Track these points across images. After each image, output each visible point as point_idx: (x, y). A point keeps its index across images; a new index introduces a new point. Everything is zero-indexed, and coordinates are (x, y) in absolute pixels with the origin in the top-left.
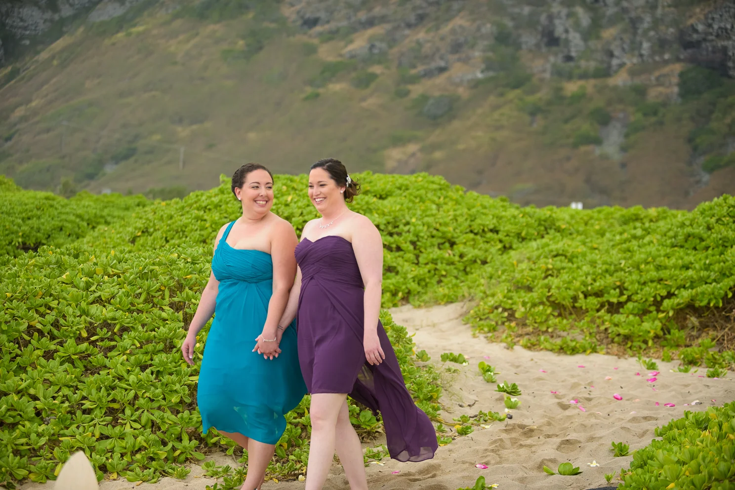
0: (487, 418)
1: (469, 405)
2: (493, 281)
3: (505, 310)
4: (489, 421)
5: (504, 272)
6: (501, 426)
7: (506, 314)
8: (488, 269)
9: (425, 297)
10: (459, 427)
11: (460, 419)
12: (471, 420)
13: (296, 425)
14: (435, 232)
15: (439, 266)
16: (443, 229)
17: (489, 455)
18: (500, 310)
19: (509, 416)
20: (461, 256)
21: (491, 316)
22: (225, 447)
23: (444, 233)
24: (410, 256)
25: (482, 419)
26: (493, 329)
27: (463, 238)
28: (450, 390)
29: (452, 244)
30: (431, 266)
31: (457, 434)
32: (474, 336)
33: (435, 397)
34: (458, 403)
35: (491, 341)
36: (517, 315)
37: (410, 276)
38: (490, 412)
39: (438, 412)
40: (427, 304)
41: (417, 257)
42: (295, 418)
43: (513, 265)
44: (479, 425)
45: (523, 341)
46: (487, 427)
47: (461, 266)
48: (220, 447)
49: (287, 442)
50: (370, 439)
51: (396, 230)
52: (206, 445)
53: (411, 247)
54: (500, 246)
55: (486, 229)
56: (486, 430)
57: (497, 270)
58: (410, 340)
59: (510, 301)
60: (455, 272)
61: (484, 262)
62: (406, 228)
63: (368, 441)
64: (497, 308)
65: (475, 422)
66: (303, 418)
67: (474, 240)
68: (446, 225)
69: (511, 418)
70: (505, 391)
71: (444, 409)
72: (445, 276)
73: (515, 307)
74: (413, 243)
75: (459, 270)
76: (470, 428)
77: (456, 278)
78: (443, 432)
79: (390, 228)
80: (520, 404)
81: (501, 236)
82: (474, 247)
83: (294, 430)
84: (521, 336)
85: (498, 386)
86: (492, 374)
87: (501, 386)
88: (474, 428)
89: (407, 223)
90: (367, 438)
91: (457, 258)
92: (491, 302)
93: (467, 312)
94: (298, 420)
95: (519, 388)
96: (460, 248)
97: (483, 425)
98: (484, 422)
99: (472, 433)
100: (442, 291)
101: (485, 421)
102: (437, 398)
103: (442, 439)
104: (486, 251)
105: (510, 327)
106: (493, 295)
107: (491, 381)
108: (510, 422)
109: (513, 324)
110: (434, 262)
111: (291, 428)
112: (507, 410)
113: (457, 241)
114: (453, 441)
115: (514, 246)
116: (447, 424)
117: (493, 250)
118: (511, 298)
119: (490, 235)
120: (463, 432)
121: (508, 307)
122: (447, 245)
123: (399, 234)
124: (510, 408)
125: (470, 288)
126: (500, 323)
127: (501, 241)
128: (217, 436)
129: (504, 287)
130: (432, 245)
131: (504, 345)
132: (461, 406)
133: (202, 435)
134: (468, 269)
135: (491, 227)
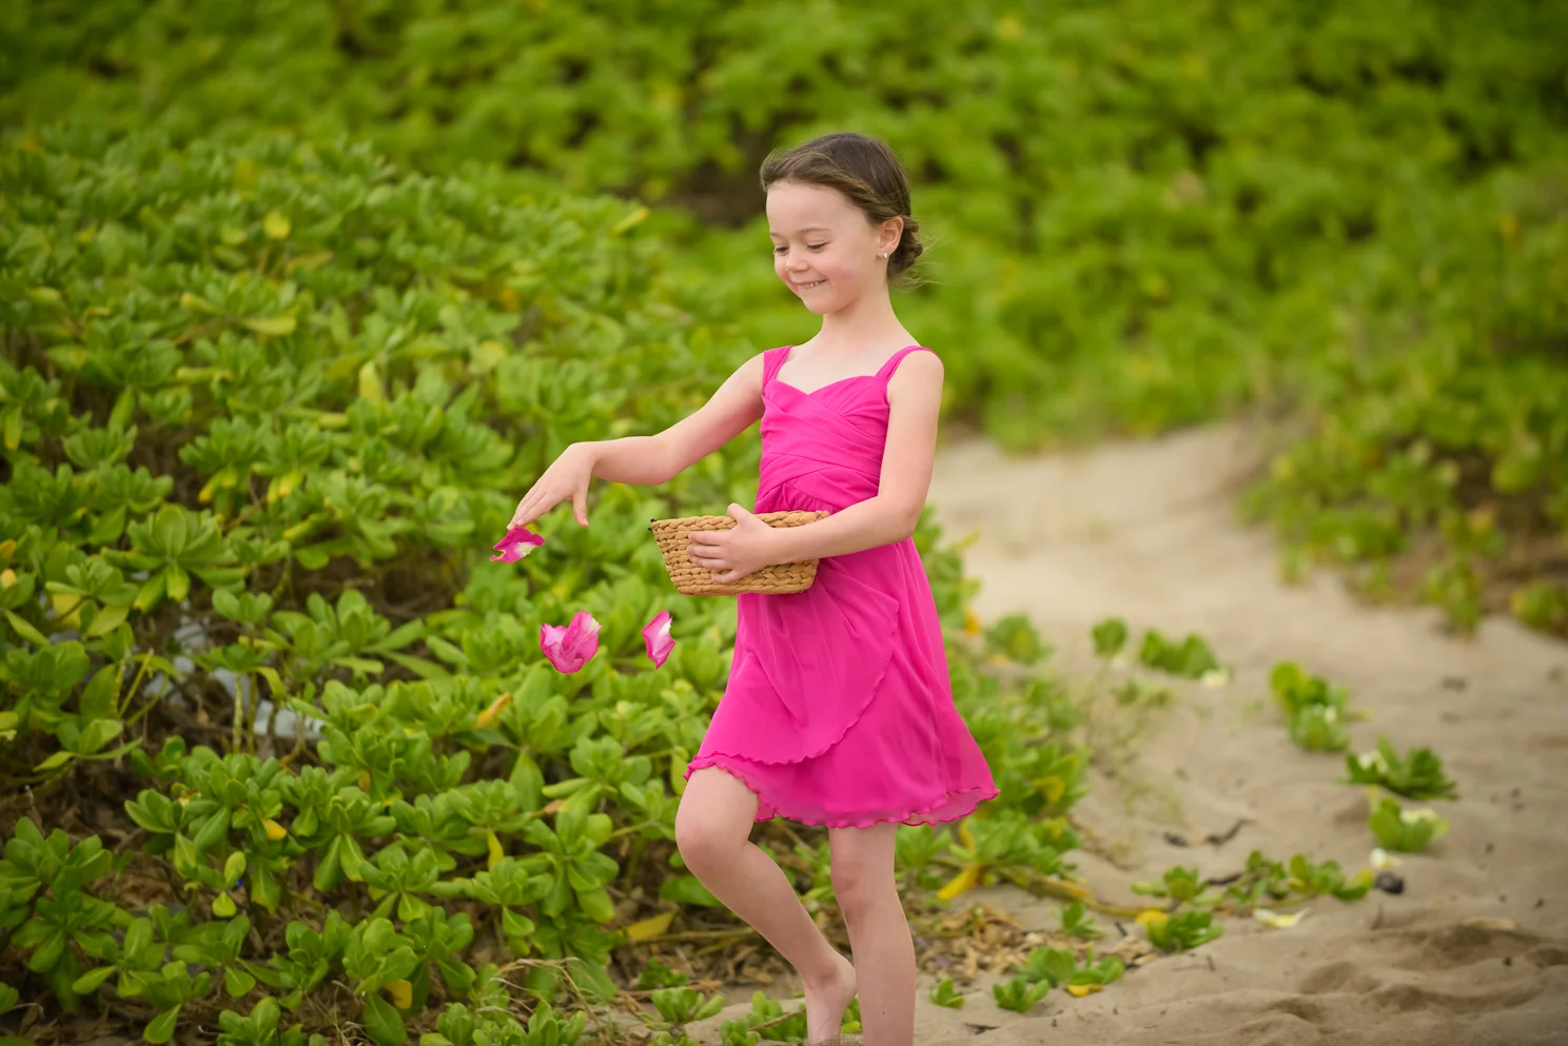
0: (1282, 886)
1: (1214, 840)
2: (1398, 320)
3: (1441, 453)
4: (1294, 897)
5: (1449, 272)
6: (1352, 919)
7: (1448, 474)
8: (1376, 262)
9: (1065, 405)
10: (1154, 919)
11: (1163, 887)
12: (1213, 895)
13: (455, 903)
14: (1115, 89)
15: (1135, 253)
16: (1158, 69)
17: (1279, 1024)
18: (1419, 454)
19: (1387, 883)
20: (1248, 201)
21: (1377, 484)
22: (133, 1013)
23: (1159, 90)
24: (991, 206)
25: (1261, 887)
26: (1384, 547)
27: (1256, 113)
28: (1124, 771)
29: (1201, 143)
30: (1092, 256)
31: (1145, 946)
32: (1291, 579)
33: (1054, 796)
34: (1162, 829)
35: (1367, 598)
36: (1506, 476)
37: (989, 303)
38: (1298, 861)
39: (1070, 857)
40: (1072, 438)
41: (1026, 209)
42: (444, 876)
43: (1496, 238)
44: (1246, 914)
45: (1524, 599)
46: (1286, 922)
47: (1241, 252)
48: (113, 1016)
49: (411, 978)
50: (773, 971)
51: (923, 81)
52: (53, 1006)
53: (993, 164)
54: (1444, 147)
55: (1378, 65)
56: (1274, 934)
57: (1415, 267)
58: (955, 563)
59: (1469, 413)
60: (1212, 283)
61: (1360, 230)
62: (970, 70)
63: (763, 977)
64: (1403, 444)
65: (1233, 902)
66: (481, 875)
67: (1313, 122)
68: (1171, 47)
69: (1396, 888)
70: (1384, 782)
71: (1098, 851)
72: (1160, 303)
73: (1490, 440)
74: (1007, 144)
75: (1227, 269)
76: (1205, 921)
77: (1220, 308)
78: (1085, 940)
79: (894, 71)
80: (1441, 832)
81: (1457, 96)
82: (1310, 155)
83: (441, 927)
84: (1520, 576)
85: (1353, 763)
86: (1330, 715)
87: (1365, 761)
88: (1229, 923)
89: (978, 46)
90: (758, 966)
91: (1222, 216)
92: (1378, 415)
93: (1261, 471)
94: (458, 884)
95: (1449, 774)
96: (1242, 163)
97: (1263, 915)
98: (1269, 901)
99: (1216, 943)
100: (1142, 370)
101: (1278, 897)
102: (1066, 800)
103: (1080, 967)
104: (1374, 173)
105: (1463, 536)
106: (1388, 386)
107: (1320, 745)
108: (1393, 906)
109: (1482, 520)
110: (1109, 233)
111: (431, 920)
112: (1379, 859)
113: (1226, 127)
114: (1129, 976)
115: (1524, 144)
116: (1105, 910)
117: (1408, 170)
118: (1475, 396)
119: (1396, 94)
120: (1174, 940)
121: (1458, 436)
122: (1176, 150)
123: (937, 100)
124: (1396, 846)
125: (1278, 353)
126: (1417, 514)
127: (1453, 123)
128: (103, 963)
129: (1447, 344)
130: (1100, 153)
131: (1430, 616)
132: (1175, 841)
133: (40, 961)
134: (1280, 267)
135: (1406, 50)
